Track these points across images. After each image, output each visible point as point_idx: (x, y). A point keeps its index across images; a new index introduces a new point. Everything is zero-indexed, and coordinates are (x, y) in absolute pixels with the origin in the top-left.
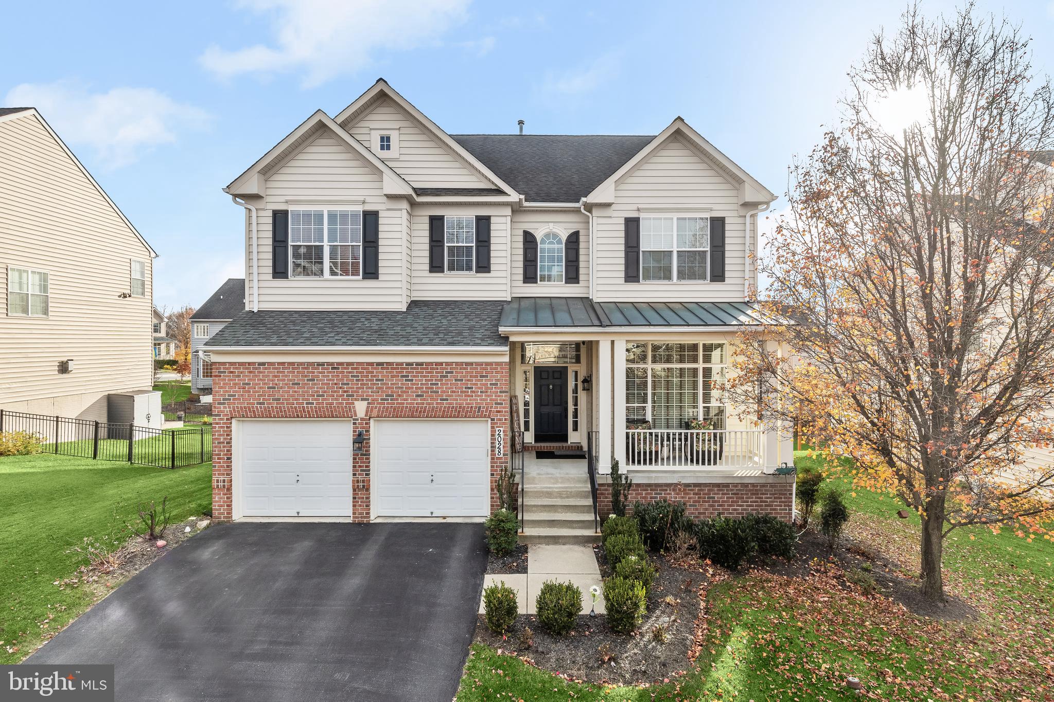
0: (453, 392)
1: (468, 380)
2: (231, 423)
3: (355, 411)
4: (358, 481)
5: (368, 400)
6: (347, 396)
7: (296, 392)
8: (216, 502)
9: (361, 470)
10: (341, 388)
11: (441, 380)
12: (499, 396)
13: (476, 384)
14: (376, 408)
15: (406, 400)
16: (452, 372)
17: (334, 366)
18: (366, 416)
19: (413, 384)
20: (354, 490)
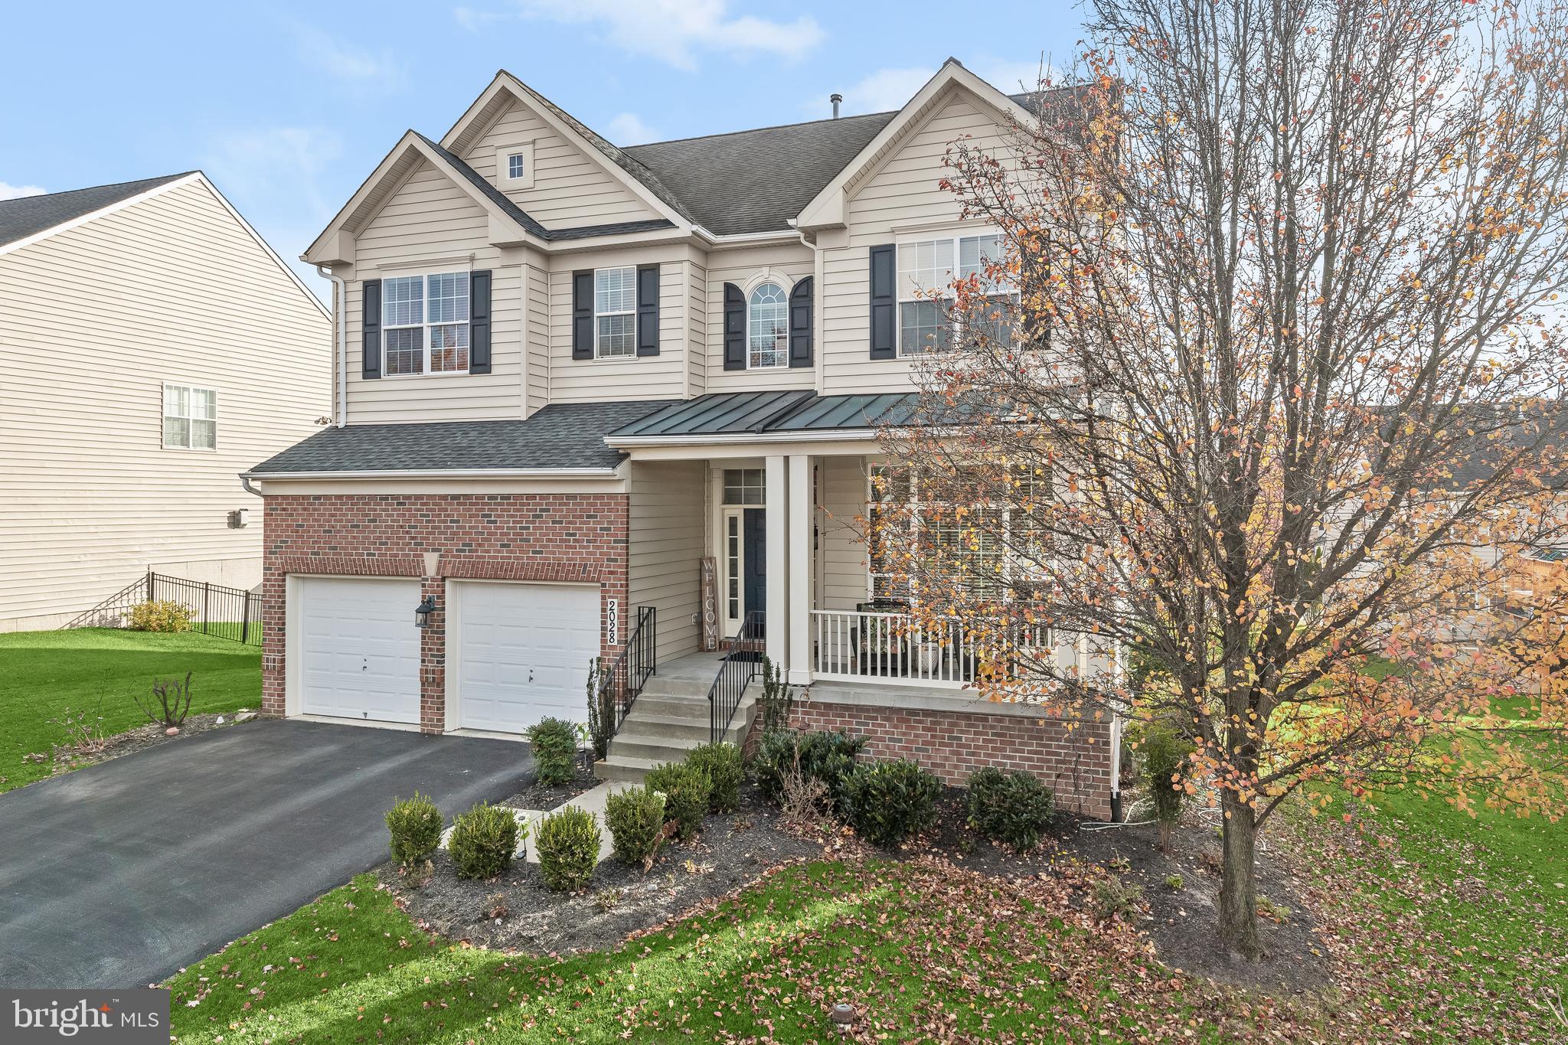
0: (549, 540)
1: (570, 523)
2: (284, 580)
3: (424, 567)
4: (427, 672)
5: (440, 550)
6: (415, 544)
7: (354, 537)
8: (266, 689)
9: (432, 656)
10: (407, 532)
11: (534, 522)
12: (613, 548)
13: (580, 529)
14: (450, 563)
15: (488, 551)
16: (548, 510)
17: (401, 501)
18: (438, 574)
19: (497, 528)
20: (423, 684)
